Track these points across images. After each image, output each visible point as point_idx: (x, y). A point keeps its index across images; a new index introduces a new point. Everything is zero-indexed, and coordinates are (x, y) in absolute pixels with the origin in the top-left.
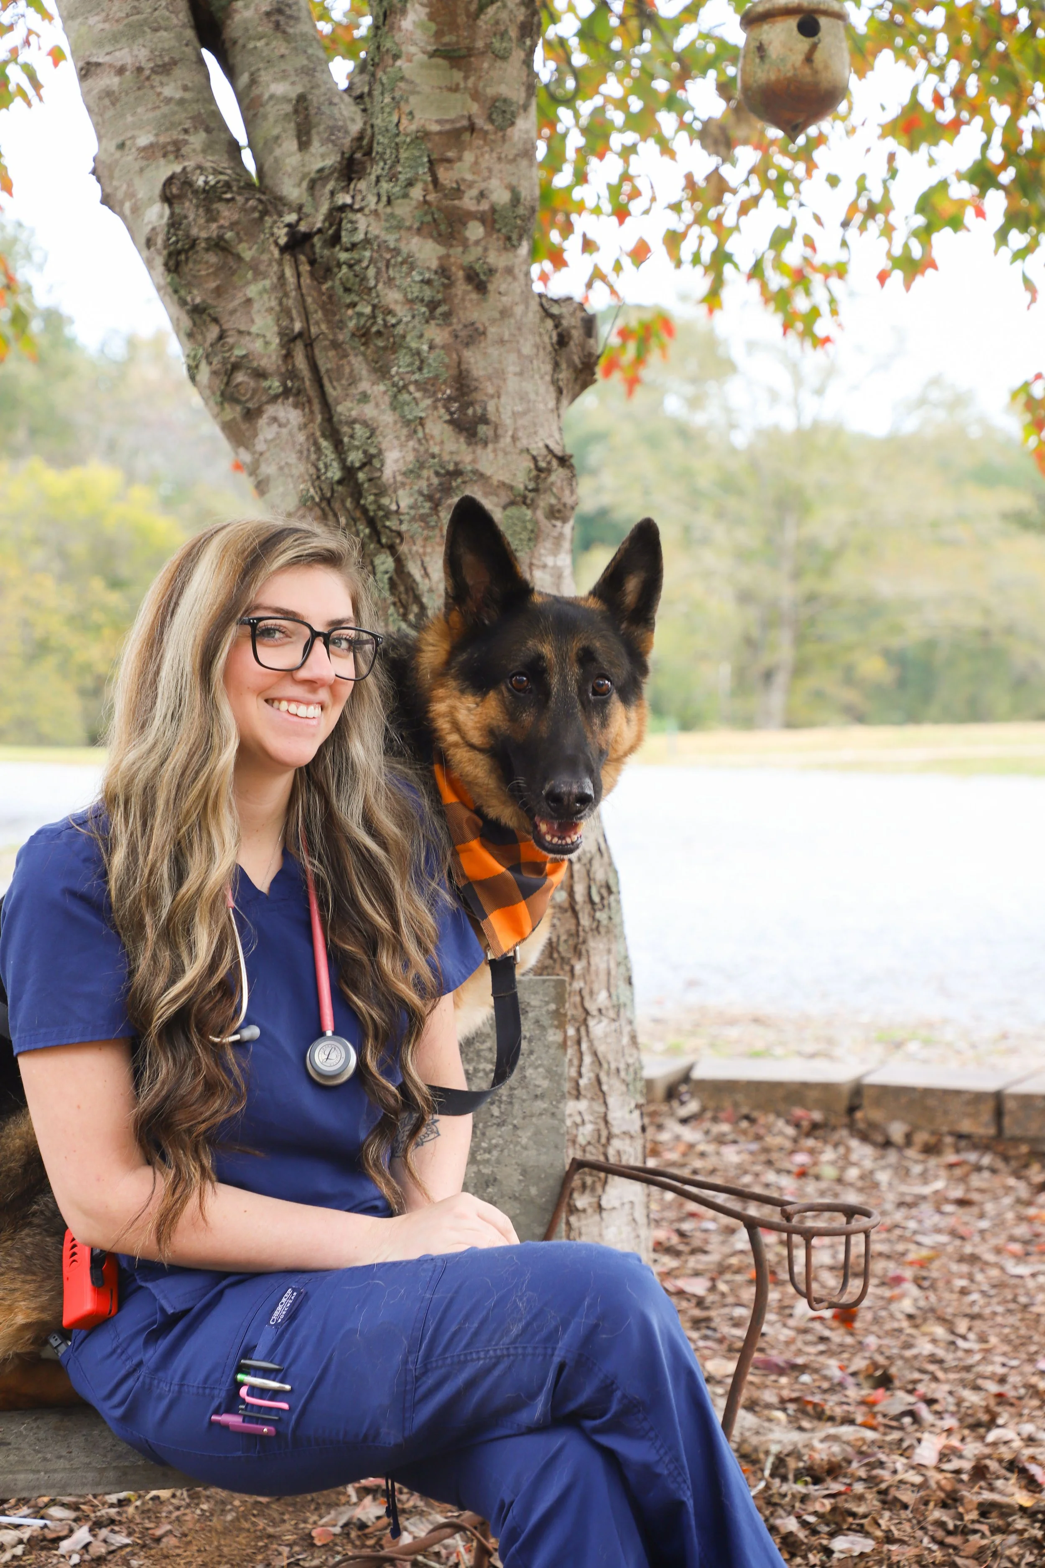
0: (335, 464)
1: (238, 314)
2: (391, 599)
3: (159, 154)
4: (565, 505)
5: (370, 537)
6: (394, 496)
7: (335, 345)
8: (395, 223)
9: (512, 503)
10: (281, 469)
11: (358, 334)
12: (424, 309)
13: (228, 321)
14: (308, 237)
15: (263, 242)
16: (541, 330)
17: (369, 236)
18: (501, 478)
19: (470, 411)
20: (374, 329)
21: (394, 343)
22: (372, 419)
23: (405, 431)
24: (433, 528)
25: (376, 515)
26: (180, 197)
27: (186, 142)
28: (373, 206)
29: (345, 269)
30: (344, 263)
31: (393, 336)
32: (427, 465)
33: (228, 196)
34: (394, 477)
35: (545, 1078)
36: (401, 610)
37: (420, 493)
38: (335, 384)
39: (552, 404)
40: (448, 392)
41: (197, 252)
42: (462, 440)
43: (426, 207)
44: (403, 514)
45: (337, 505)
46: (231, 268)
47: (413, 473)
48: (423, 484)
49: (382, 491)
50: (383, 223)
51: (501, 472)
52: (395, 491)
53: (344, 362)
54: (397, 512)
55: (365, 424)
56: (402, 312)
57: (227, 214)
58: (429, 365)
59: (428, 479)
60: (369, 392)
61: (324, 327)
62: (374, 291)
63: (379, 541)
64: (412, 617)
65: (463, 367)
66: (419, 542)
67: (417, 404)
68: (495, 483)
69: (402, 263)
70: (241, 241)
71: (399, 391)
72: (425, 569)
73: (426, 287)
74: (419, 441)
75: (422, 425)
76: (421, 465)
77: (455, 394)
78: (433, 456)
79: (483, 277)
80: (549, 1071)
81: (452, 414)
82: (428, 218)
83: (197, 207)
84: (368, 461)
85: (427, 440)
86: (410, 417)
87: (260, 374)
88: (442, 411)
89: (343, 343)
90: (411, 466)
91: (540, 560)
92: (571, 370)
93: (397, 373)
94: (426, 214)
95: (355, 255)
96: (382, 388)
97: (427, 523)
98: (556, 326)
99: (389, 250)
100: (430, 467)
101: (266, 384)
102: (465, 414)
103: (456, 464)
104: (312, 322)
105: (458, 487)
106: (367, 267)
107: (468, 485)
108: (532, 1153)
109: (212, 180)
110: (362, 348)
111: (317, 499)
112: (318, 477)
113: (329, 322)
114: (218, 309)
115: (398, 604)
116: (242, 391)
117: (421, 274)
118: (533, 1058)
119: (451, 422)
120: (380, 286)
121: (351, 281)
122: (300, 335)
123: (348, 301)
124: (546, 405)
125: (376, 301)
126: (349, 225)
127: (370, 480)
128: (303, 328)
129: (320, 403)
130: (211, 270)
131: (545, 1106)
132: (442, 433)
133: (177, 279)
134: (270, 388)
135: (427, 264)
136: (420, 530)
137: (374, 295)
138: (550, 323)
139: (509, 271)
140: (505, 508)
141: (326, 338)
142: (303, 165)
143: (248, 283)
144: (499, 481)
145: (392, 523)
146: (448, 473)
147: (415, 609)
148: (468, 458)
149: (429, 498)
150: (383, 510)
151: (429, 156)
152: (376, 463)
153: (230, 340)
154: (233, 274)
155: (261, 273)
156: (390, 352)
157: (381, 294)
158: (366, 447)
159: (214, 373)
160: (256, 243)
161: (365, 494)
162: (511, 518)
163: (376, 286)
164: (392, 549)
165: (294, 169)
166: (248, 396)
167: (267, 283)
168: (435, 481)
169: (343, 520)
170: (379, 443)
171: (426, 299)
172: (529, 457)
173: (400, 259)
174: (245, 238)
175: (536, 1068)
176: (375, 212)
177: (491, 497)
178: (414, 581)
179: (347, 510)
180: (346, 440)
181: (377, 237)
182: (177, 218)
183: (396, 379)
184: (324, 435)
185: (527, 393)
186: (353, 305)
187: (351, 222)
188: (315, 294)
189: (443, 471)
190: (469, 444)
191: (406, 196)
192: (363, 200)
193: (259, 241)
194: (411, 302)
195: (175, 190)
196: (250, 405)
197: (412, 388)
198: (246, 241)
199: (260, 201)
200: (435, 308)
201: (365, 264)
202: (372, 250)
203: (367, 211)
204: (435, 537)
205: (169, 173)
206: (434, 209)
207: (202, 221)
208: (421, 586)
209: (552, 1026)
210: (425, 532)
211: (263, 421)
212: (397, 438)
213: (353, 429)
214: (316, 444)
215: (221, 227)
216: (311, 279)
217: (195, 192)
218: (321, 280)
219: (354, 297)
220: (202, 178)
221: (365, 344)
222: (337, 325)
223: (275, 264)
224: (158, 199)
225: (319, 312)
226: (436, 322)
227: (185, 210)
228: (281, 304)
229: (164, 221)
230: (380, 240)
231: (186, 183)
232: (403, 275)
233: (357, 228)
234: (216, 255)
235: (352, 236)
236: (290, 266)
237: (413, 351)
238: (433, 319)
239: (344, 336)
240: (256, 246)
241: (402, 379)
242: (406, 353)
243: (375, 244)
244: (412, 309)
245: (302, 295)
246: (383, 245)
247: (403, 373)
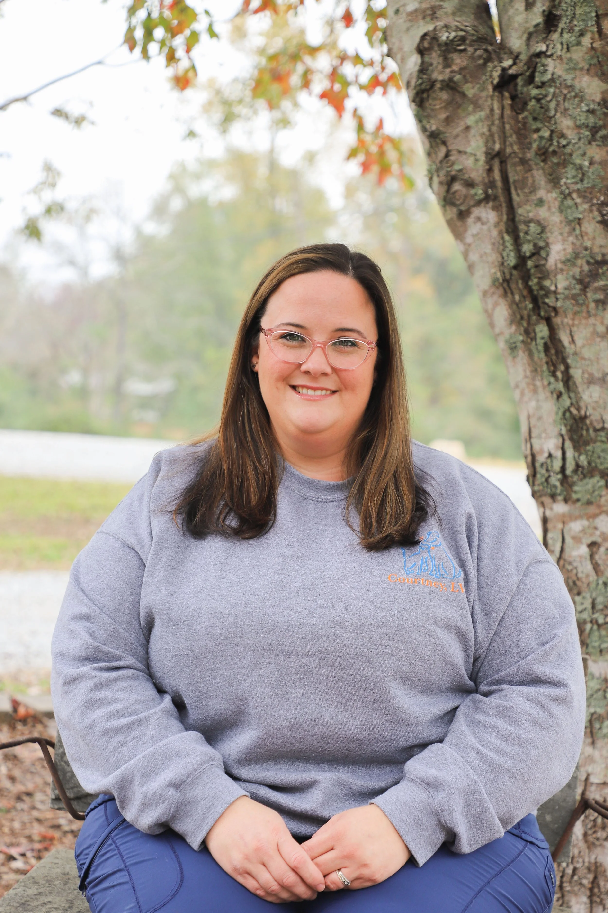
0: (512, 254)
1: (460, 138)
2: (545, 359)
3: (420, 17)
5: (534, 309)
6: (553, 279)
7: (523, 162)
8: (572, 65)
10: (481, 256)
11: (539, 153)
12: (587, 133)
13: (453, 143)
14: (514, 77)
15: (484, 82)
17: (555, 76)
20: (551, 149)
21: (565, 160)
22: (544, 219)
23: (567, 229)
24: (581, 305)
25: (539, 293)
26: (430, 49)
27: (441, 7)
28: (559, 53)
29: (533, 102)
30: (534, 98)
31: (564, 154)
32: (581, 255)
33: (462, 47)
34: (556, 265)
36: (552, 368)
37: (574, 277)
38: (519, 191)
40: (602, 198)
41: (435, 91)
43: (593, 52)
44: (559, 294)
45: (513, 286)
46: (457, 102)
47: (570, 262)
48: (577, 271)
49: (544, 275)
50: (565, 66)
52: (555, 276)
53: (529, 175)
54: (555, 292)
55: (538, 223)
56: (571, 135)
57: (458, 60)
58: (589, 177)
59: (581, 267)
60: (544, 198)
61: (516, 148)
62: (553, 119)
63: (539, 315)
64: (559, 374)
66: (570, 315)
67: (577, 208)
69: (575, 97)
70: (466, 82)
71: (565, 198)
72: (572, 337)
73: (590, 116)
74: (577, 236)
75: (579, 224)
76: (577, 255)
77: (607, 200)
78: (586, 249)
81: (603, 215)
82: (595, 61)
83: (439, 56)
84: (537, 252)
85: (582, 236)
86: (571, 218)
87: (470, 184)
88: (596, 213)
89: (530, 160)
90: (569, 257)
93: (565, 183)
94: (593, 58)
95: (543, 91)
96: (554, 195)
97: (577, 301)
99: (567, 87)
100: (584, 257)
101: (472, 192)
103: (603, 255)
104: (508, 143)
105: (603, 273)
106: (551, 100)
109: (453, 34)
110: (542, 164)
111: (501, 281)
112: (503, 264)
113: (520, 143)
114: (447, 135)
115: (550, 363)
116: (457, 197)
117: (587, 105)
119: (601, 222)
120: (558, 115)
122: (498, 154)
123: (534, 127)
125: (553, 127)
126: (542, 68)
127: (536, 266)
128: (500, 148)
129: (507, 207)
130: (443, 104)
132: (595, 231)
133: (421, 112)
134: (476, 194)
135: (593, 98)
136: (571, 306)
137: (553, 122)
141: (517, 157)
142: (527, 22)
143: (469, 114)
145: (550, 301)
146: (597, 262)
147: (562, 368)
149: (580, 281)
150: (544, 290)
151: (596, 12)
152: (543, 254)
153: (452, 158)
154: (458, 108)
155: (479, 107)
156: (561, 167)
157: (558, 121)
158: (536, 241)
159: (441, 183)
160: (478, 83)
161: (532, 277)
163: (555, 115)
164: (548, 321)
165: (520, 25)
166: (461, 201)
167: (483, 114)
168: (586, 268)
169: (517, 298)
170: (548, 238)
171: (590, 125)
173: (573, 94)
174: (470, 80)
176: (560, 57)
178: (563, 346)
179: (519, 289)
180: (522, 235)
181: (560, 77)
182: (425, 66)
183: (563, 188)
184: (508, 232)
186: (538, 130)
187: (544, 65)
188: (513, 122)
189: (592, 261)
191: (579, 44)
192: (553, 48)
193: (481, 82)
194: (579, 127)
195: (426, 44)
196: (463, 208)
197: (575, 195)
198: (471, 82)
199: (486, 50)
200: (597, 132)
201: (548, 99)
202: (556, 87)
203: (555, 57)
204: (582, 312)
205: (425, 30)
206: (598, 54)
207: (440, 67)
208: (567, 350)
210: (576, 309)
211: (470, 220)
212: (561, 234)
213: (528, 226)
214: (503, 238)
215: (453, 72)
216: (512, 111)
217: (439, 45)
218: (519, 111)
219: (539, 125)
220: (446, 34)
221: (544, 161)
222: (525, 146)
223: (489, 100)
224: (415, 52)
225: (514, 136)
226: (597, 143)
227: (431, 58)
228: (489, 130)
229: (417, 68)
230: (561, 79)
231: (435, 38)
232: (575, 106)
233: (547, 70)
234: (448, 93)
235: (543, 76)
236: (498, 101)
237: (578, 166)
238: (595, 141)
239: (530, 155)
240: (478, 86)
241: (568, 188)
242: (573, 168)
243: (558, 82)
244: (579, 133)
245: (504, 123)
246: (563, 83)
247: (569, 183)
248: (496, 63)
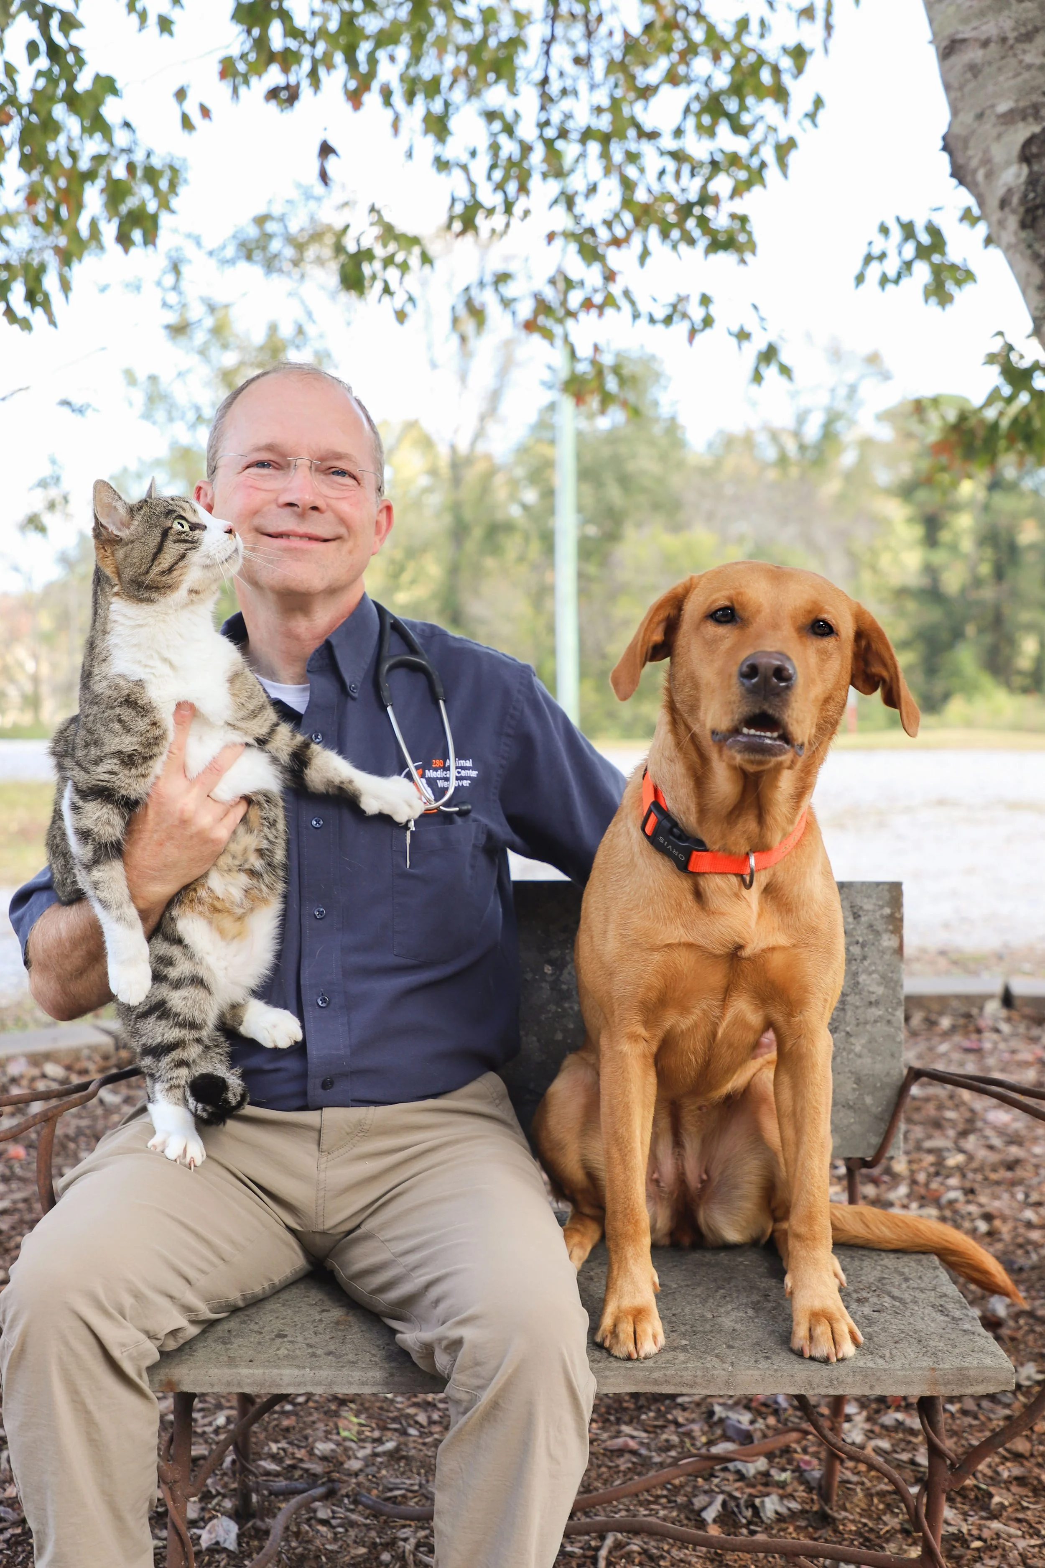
35: (879, 984)
80: (883, 977)
108: (868, 1061)
118: (866, 963)
131: (881, 1013)
175: (870, 974)
209: (886, 931)
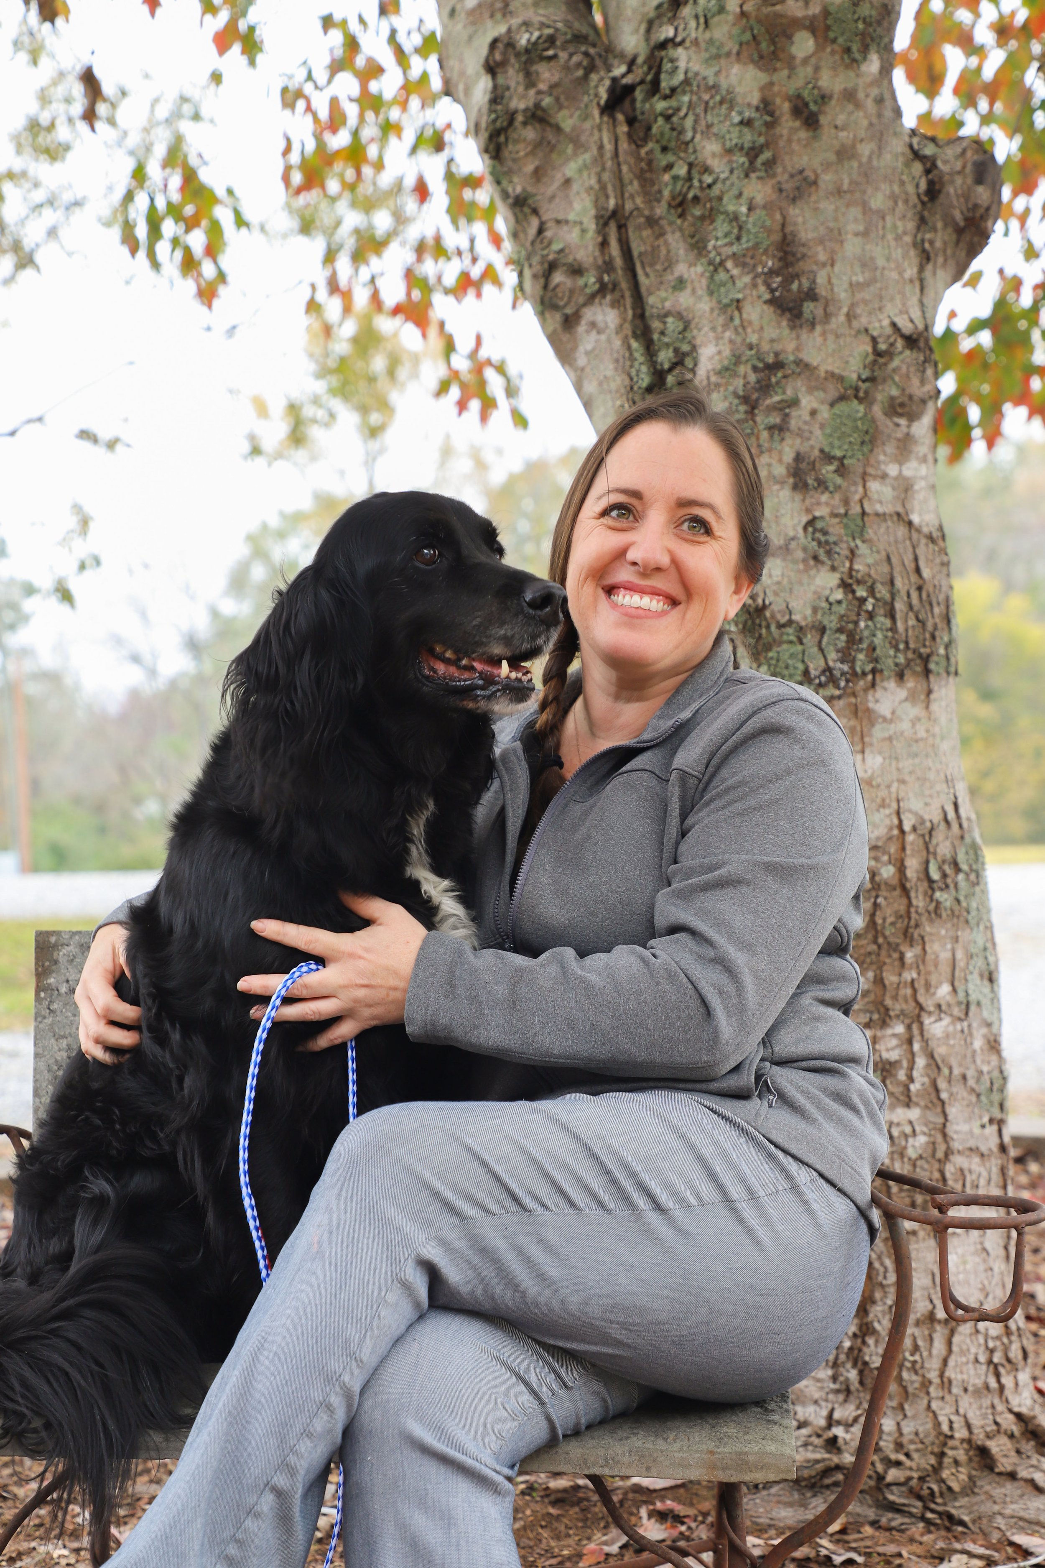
0: (644, 369)
1: (556, 200)
3: (486, 15)
4: (911, 397)
7: (651, 222)
8: (714, 51)
9: (842, 398)
10: (600, 384)
11: (674, 203)
12: (743, 159)
13: (548, 210)
14: (630, 89)
16: (904, 177)
17: (690, 75)
18: (830, 368)
19: (795, 286)
20: (690, 195)
21: (712, 209)
22: (687, 309)
23: (721, 320)
26: (503, 64)
28: (693, 35)
29: (660, 121)
30: (661, 114)
31: (710, 200)
32: (744, 359)
33: (551, 53)
34: (708, 378)
37: (735, 394)
38: (648, 270)
39: (911, 271)
40: (770, 263)
41: (515, 129)
42: (784, 323)
43: (744, 21)
46: (549, 143)
47: (728, 371)
48: (739, 384)
50: (704, 54)
51: (830, 360)
53: (660, 242)
55: (679, 316)
56: (719, 166)
57: (547, 74)
58: (748, 231)
59: (745, 377)
60: (686, 276)
61: (639, 201)
62: (691, 145)
65: (788, 229)
67: (734, 283)
68: (823, 375)
69: (721, 103)
70: (561, 107)
71: (716, 270)
73: (745, 130)
74: (736, 329)
75: (739, 309)
76: (737, 359)
77: (778, 264)
78: (750, 347)
79: (813, 107)
81: (772, 291)
82: (748, 36)
83: (518, 72)
84: (680, 361)
85: (744, 328)
86: (725, 301)
87: (576, 271)
88: (762, 288)
89: (660, 218)
90: (726, 363)
91: (877, 469)
92: (950, 230)
93: (715, 247)
94: (744, 30)
95: (673, 103)
96: (699, 268)
98: (928, 172)
99: (709, 88)
100: (748, 361)
101: (581, 282)
102: (789, 291)
103: (777, 354)
104: (627, 195)
105: (777, 383)
106: (686, 115)
107: (790, 379)
109: (536, 34)
110: (679, 221)
112: (632, 388)
113: (646, 193)
114: (538, 198)
116: (560, 294)
117: (740, 113)
119: (771, 302)
120: (698, 137)
121: (666, 137)
122: (614, 215)
123: (664, 163)
124: (900, 274)
125: (692, 158)
126: (670, 65)
128: (617, 205)
129: (632, 296)
130: (529, 149)
132: (761, 317)
133: (499, 169)
134: (586, 286)
135: (748, 100)
137: (691, 150)
138: (918, 168)
139: (850, 96)
140: (832, 405)
141: (642, 215)
142: (643, 5)
143: (568, 160)
144: (827, 372)
146: (768, 366)
148: (790, 346)
149: (745, 399)
152: (688, 362)
153: (548, 234)
154: (552, 151)
155: (582, 146)
156: (708, 222)
157: (698, 148)
158: (677, 345)
159: (535, 276)
160: (578, 108)
162: (840, 416)
163: (693, 138)
165: (633, 11)
166: (566, 299)
167: (587, 157)
168: (752, 378)
170: (694, 338)
171: (746, 146)
172: (868, 339)
173: (718, 98)
174: (566, 104)
176: (695, 42)
177: (816, 393)
180: (656, 337)
181: (697, 74)
182: (499, 92)
183: (712, 255)
184: (635, 335)
185: (872, 259)
186: (669, 167)
187: (672, 61)
188: (632, 161)
189: (760, 365)
190: (792, 328)
191: (721, 10)
192: (685, 29)
193: (583, 106)
194: (729, 151)
195: (498, 57)
196: (568, 310)
197: (729, 264)
198: (568, 108)
199: (586, 54)
200: (756, 156)
201: (682, 113)
202: (692, 92)
203: (687, 43)
205: (494, 35)
206: (752, 22)
207: (521, 89)
211: (581, 329)
212: (714, 329)
213: (665, 323)
214: (629, 347)
215: (539, 92)
216: (629, 143)
217: (518, 55)
218: (639, 143)
219: (670, 158)
220: (526, 36)
221: (681, 216)
222: (653, 198)
223: (596, 132)
224: (482, 71)
225: (636, 183)
226: (758, 174)
227: (506, 78)
228: (599, 181)
229: (487, 97)
230: (699, 78)
231: (510, 45)
232: (722, 118)
233: (677, 68)
234: (535, 129)
235: (671, 79)
236: (608, 130)
237: (731, 216)
238: (754, 171)
239: (660, 210)
240: (578, 113)
241: (719, 254)
242: (724, 220)
243: (695, 84)
244: (730, 162)
245: (619, 165)
246: (702, 83)
247: (720, 246)
248: (602, 73)
